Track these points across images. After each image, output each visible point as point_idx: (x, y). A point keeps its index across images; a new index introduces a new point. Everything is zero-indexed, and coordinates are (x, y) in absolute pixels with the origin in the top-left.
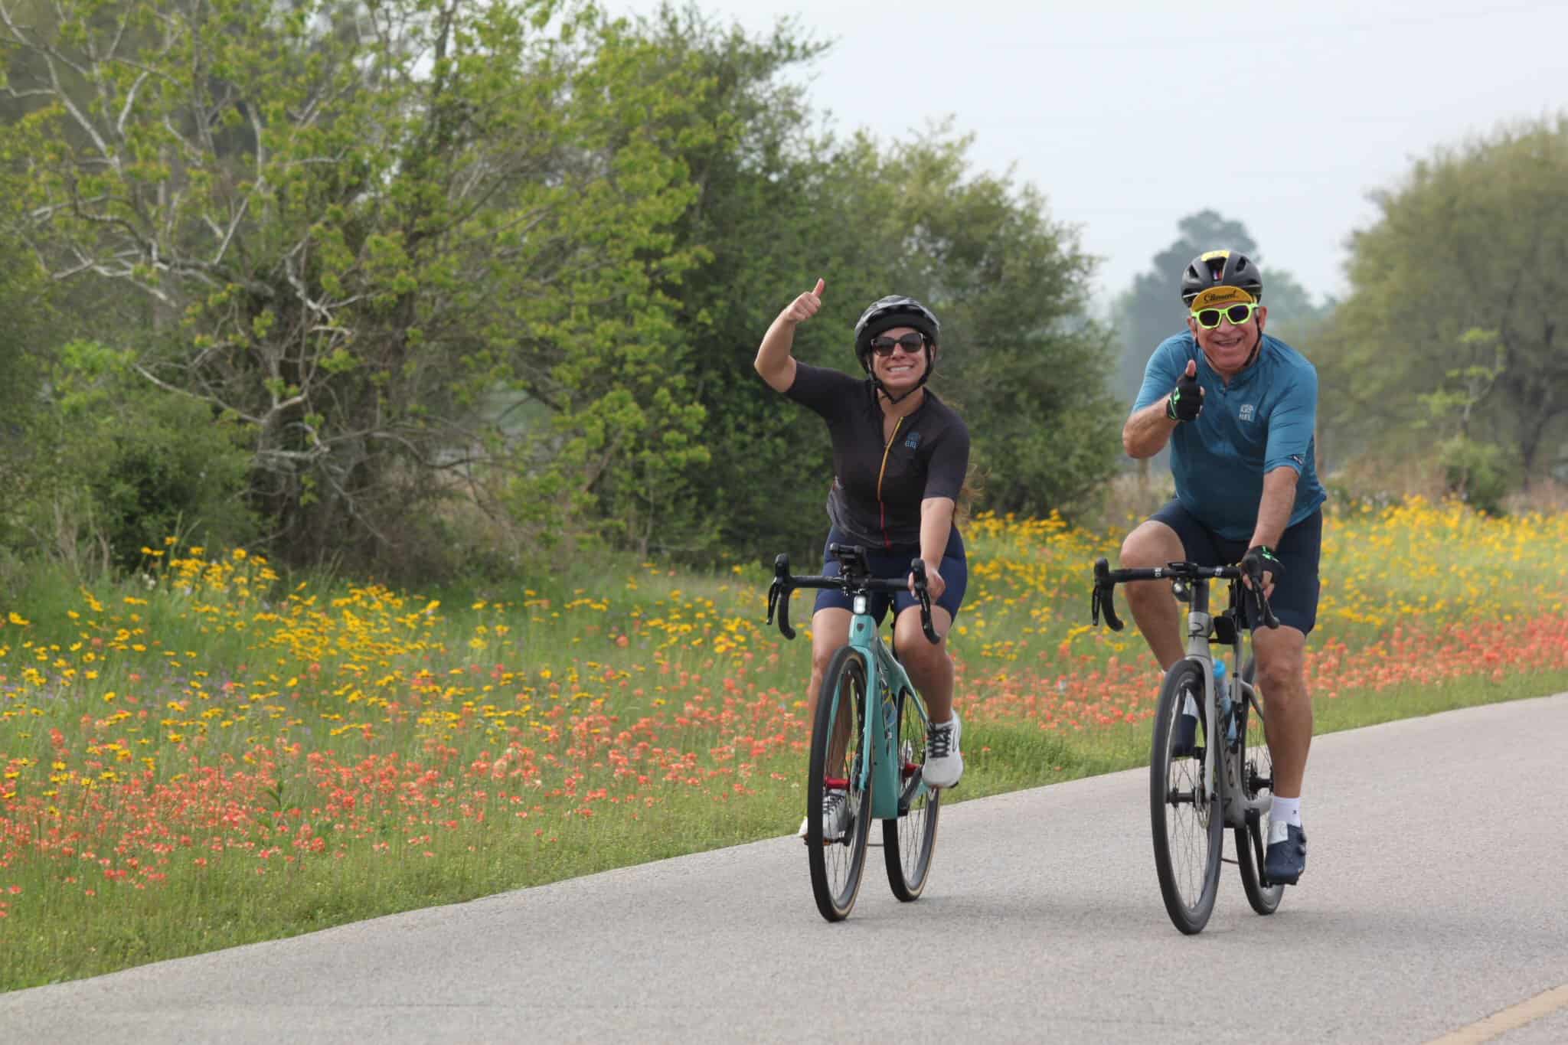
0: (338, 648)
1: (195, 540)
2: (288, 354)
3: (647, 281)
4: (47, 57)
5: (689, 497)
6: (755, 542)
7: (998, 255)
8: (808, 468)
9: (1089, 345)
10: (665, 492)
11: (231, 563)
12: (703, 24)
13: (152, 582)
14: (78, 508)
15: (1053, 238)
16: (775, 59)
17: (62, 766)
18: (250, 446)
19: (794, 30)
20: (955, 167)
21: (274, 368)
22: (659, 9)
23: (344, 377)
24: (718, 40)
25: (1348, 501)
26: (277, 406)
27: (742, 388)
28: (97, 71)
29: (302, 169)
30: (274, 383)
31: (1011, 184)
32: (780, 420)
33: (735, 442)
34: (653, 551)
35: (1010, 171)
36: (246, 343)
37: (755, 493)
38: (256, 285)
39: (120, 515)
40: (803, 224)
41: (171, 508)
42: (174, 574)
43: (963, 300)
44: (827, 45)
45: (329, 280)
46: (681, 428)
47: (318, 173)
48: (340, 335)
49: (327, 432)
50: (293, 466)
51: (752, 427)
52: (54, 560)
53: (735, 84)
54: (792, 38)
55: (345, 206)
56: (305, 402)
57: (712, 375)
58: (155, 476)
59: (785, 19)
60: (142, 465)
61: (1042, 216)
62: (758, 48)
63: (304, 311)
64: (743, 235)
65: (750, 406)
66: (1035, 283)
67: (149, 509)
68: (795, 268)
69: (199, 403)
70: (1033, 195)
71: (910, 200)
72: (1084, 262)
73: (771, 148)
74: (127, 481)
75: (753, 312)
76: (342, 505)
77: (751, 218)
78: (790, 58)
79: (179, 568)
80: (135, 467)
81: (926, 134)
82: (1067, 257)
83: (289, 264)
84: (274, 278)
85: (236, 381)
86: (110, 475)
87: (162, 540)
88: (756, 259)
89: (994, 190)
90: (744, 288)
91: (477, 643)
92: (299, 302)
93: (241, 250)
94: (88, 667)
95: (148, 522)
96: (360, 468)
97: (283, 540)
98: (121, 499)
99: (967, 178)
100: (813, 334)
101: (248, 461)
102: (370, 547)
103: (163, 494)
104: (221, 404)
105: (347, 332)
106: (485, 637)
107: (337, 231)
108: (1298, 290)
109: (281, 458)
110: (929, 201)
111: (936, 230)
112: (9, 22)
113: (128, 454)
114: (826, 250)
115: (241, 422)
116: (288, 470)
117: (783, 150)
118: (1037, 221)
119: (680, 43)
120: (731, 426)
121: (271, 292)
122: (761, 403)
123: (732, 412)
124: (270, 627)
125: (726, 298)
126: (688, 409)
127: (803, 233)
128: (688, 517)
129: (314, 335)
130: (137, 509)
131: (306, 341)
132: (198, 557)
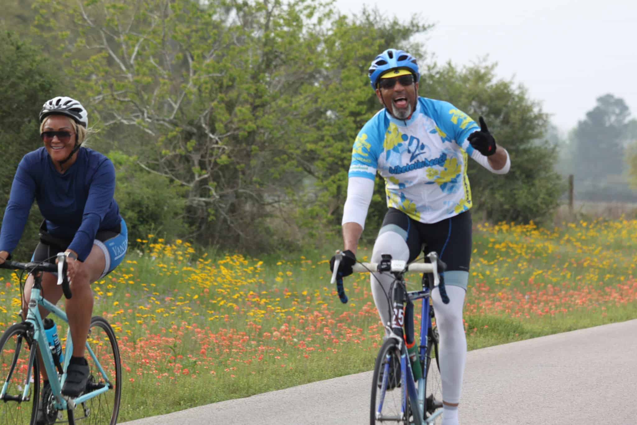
0: (218, 282)
1: (160, 235)
2: (202, 156)
3: (354, 126)
4: (101, 32)
7: (508, 114)
9: (546, 151)
11: (176, 245)
12: (381, 17)
13: (141, 254)
15: (531, 106)
16: (411, 31)
18: (185, 196)
19: (419, 19)
20: (489, 76)
21: (196, 163)
22: (362, 11)
23: (226, 167)
24: (387, 23)
26: (197, 179)
28: (122, 38)
29: (208, 79)
30: (196, 169)
31: (513, 83)
35: (512, 78)
36: (184, 153)
38: (188, 128)
41: (150, 222)
42: (151, 250)
44: (433, 25)
45: (219, 126)
47: (214, 80)
48: (224, 149)
49: (218, 189)
50: (204, 204)
53: (394, 42)
54: (419, 22)
55: (226, 94)
56: (209, 177)
58: (144, 209)
59: (416, 14)
60: (139, 204)
61: (526, 97)
62: (404, 27)
63: (208, 139)
66: (523, 125)
67: (142, 223)
69: (163, 177)
70: (522, 88)
71: (470, 90)
72: (544, 116)
74: (133, 211)
76: (225, 221)
78: (418, 31)
79: (154, 248)
80: (135, 205)
81: (477, 62)
82: (537, 114)
83: (202, 119)
84: (196, 125)
85: (181, 168)
87: (147, 236)
89: (506, 86)
91: (279, 279)
92: (206, 135)
93: (182, 113)
94: (109, 291)
95: (141, 228)
96: (232, 205)
97: (200, 235)
98: (130, 218)
99: (494, 81)
101: (184, 202)
102: (237, 238)
103: (147, 216)
104: (174, 178)
105: (226, 148)
106: (282, 277)
107: (223, 105)
109: (199, 201)
110: (478, 90)
111: (482, 103)
112: (86, 17)
113: (133, 200)
115: (182, 185)
116: (202, 206)
118: (524, 99)
119: (371, 25)
121: (195, 130)
124: (188, 273)
128: (374, 225)
129: (213, 149)
130: (137, 222)
131: (209, 151)
132: (162, 243)
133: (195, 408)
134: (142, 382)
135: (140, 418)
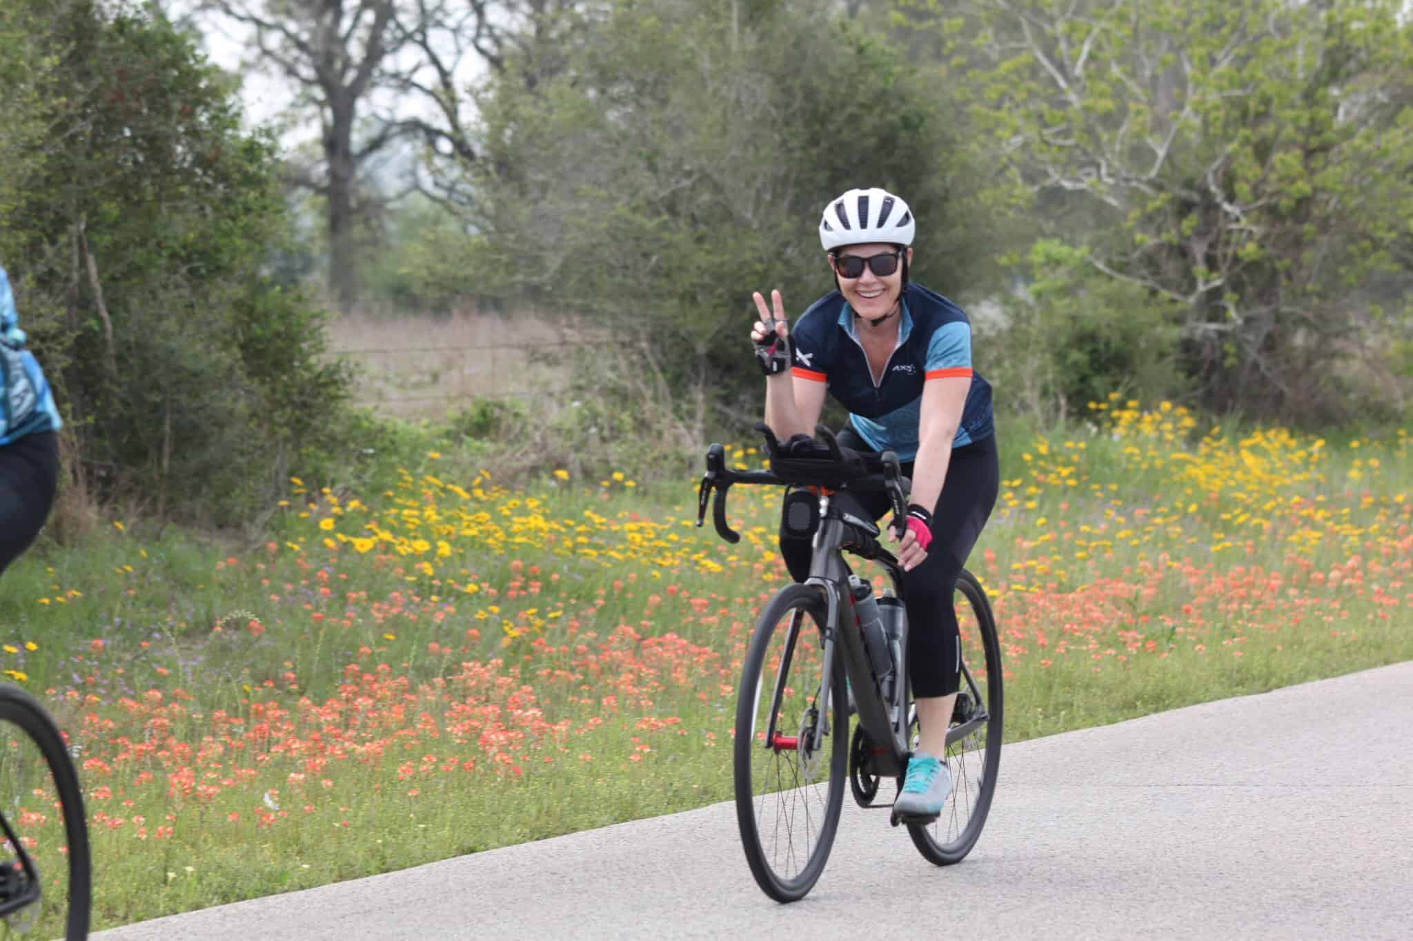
0: (1235, 480)
1: (1130, 394)
2: (1212, 246)
4: (1021, 18)
11: (1160, 413)
13: (1094, 430)
14: (1042, 371)
18: (1178, 320)
21: (1200, 258)
23: (1256, 264)
26: (1202, 288)
28: (1061, 27)
29: (1220, 101)
30: (1200, 269)
36: (1175, 240)
38: (1184, 193)
39: (1076, 377)
41: (1114, 370)
42: (1114, 423)
45: (1243, 188)
47: (1232, 104)
48: (1251, 233)
49: (1242, 308)
50: (1214, 336)
52: (1022, 412)
55: (1254, 130)
56: (1224, 285)
58: (1101, 347)
60: (1092, 337)
63: (1221, 215)
67: (1098, 372)
69: (1136, 286)
74: (1080, 349)
76: (1255, 366)
79: (1119, 418)
80: (1085, 339)
83: (1210, 175)
84: (1198, 188)
85: (1171, 268)
86: (1067, 345)
87: (1107, 396)
91: (1354, 474)
92: (1217, 207)
93: (1173, 166)
94: (1029, 498)
95: (1098, 382)
96: (1269, 336)
97: (1209, 393)
98: (1075, 364)
101: (1176, 333)
102: (1279, 398)
103: (1108, 360)
104: (1158, 287)
105: (1255, 229)
106: (1361, 469)
107: (1249, 150)
109: (1206, 330)
113: (1081, 329)
115: (1173, 301)
116: (1212, 339)
121: (1196, 197)
124: (1181, 464)
129: (1230, 232)
130: (1087, 371)
131: (1224, 237)
132: (1134, 409)
133: (1163, 714)
134: (1068, 664)
135: (1059, 732)
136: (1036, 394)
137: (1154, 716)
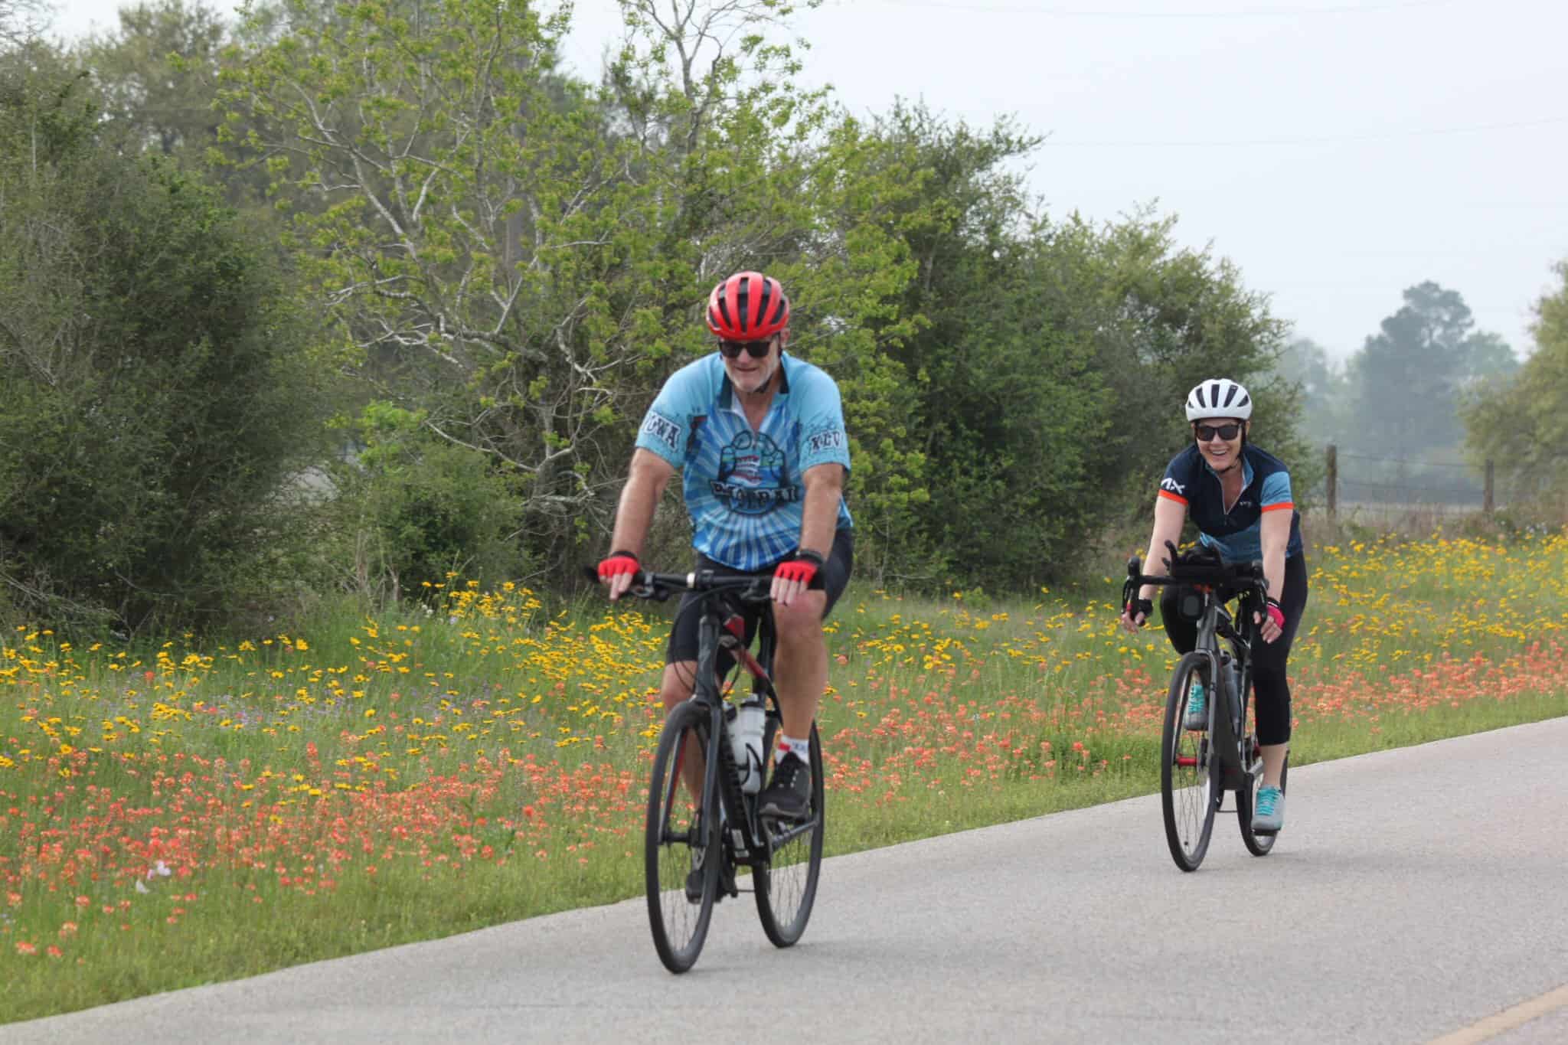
0: (584, 669)
1: (470, 571)
2: (559, 411)
3: (873, 345)
4: (353, 156)
5: (920, 532)
6: (979, 570)
7: (1197, 321)
8: (1026, 506)
9: (1278, 396)
10: (900, 528)
11: (502, 594)
12: (932, 122)
13: (430, 611)
14: (373, 547)
15: (1246, 305)
16: (995, 152)
17: (300, 778)
18: (524, 492)
19: (1012, 127)
20: (1162, 244)
21: (547, 423)
22: (893, 109)
23: (609, 429)
24: (945, 135)
25: (1514, 531)
27: (967, 437)
28: (396, 168)
29: (570, 251)
30: (549, 435)
31: (1209, 259)
32: (999, 464)
33: (961, 484)
34: (889, 579)
35: (1207, 248)
36: (522, 404)
37: (979, 529)
38: (531, 352)
39: (409, 553)
40: (1016, 294)
41: (452, 546)
42: (451, 604)
43: (1168, 359)
44: (1039, 141)
45: (597, 347)
46: (903, 473)
47: (585, 255)
48: (604, 395)
49: (593, 477)
50: (563, 509)
51: (975, 471)
52: (350, 591)
53: (959, 173)
54: (1010, 134)
55: (608, 282)
56: (573, 452)
57: (941, 426)
58: (439, 519)
59: (1004, 117)
60: (429, 509)
61: (1236, 286)
62: (980, 143)
63: (571, 375)
64: (966, 304)
65: (973, 453)
66: (1231, 344)
67: (434, 547)
68: (1013, 332)
69: (477, 454)
70: (1228, 268)
71: (1120, 273)
72: (1274, 325)
73: (992, 229)
74: (415, 523)
75: (975, 371)
77: (975, 289)
78: (1008, 151)
79: (458, 599)
80: (421, 510)
81: (1134, 217)
82: (1258, 321)
83: (559, 332)
84: (547, 345)
85: (515, 435)
86: (401, 518)
87: (444, 575)
88: (978, 325)
89: (1193, 263)
90: (967, 350)
92: (567, 367)
93: (518, 321)
94: (357, 687)
95: (432, 559)
97: (556, 572)
98: (409, 538)
99: (1170, 255)
100: (1028, 390)
101: (521, 506)
103: (445, 535)
104: (501, 455)
105: (609, 392)
107: (603, 304)
108: (1506, 348)
109: (554, 502)
110: (1137, 273)
111: (1144, 300)
112: (321, 127)
113: (416, 500)
114: (1039, 317)
115: (518, 470)
116: (560, 513)
117: (1005, 230)
118: (1233, 291)
119: (913, 138)
120: (957, 471)
121: (545, 357)
122: (983, 450)
123: (959, 459)
124: (525, 650)
125: (952, 360)
126: (910, 455)
127: (1020, 302)
128: (920, 550)
129: (581, 395)
130: (423, 547)
131: (574, 400)
132: (473, 589)
133: (498, 928)
134: (395, 872)
135: (384, 946)
136: (367, 569)
137: (489, 930)
